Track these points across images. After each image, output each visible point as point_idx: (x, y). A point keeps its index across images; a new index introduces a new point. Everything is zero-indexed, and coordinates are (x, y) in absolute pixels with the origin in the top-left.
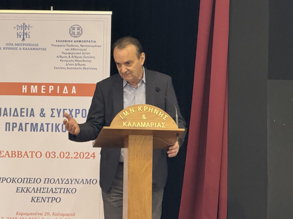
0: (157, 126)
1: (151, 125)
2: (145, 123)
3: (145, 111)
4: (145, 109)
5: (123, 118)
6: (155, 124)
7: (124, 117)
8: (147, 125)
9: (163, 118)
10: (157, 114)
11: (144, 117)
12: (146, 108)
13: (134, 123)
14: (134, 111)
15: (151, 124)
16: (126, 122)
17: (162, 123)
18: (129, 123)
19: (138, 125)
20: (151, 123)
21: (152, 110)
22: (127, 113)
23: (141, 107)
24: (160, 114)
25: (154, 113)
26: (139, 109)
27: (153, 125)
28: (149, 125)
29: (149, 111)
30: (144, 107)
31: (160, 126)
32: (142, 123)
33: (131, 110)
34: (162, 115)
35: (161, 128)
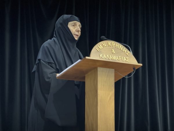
0: (124, 60)
1: (120, 59)
2: (115, 57)
4: (113, 45)
7: (100, 50)
8: (117, 59)
9: (127, 54)
10: (122, 50)
11: (113, 51)
12: (114, 44)
13: (107, 56)
14: (106, 46)
16: (102, 55)
17: (127, 58)
18: (104, 55)
19: (110, 58)
20: (119, 57)
21: (118, 46)
22: (101, 47)
23: (110, 43)
24: (124, 50)
25: (120, 48)
26: (109, 44)
27: (121, 58)
28: (118, 59)
29: (116, 47)
30: (113, 43)
31: (125, 60)
32: (113, 56)
33: (103, 44)
34: (126, 51)
35: (126, 62)
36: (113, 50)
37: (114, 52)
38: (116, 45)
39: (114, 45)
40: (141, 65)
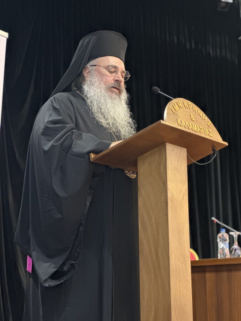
0: (206, 133)
2: (195, 126)
3: (190, 109)
4: (190, 106)
6: (203, 128)
7: (176, 112)
9: (208, 124)
10: (201, 116)
13: (187, 123)
14: (182, 107)
15: (201, 129)
16: (180, 120)
17: (209, 130)
18: (183, 121)
19: (190, 127)
20: (201, 127)
21: (196, 109)
22: (177, 107)
23: (186, 102)
24: (204, 118)
25: (199, 114)
26: (185, 105)
27: (203, 130)
28: (199, 130)
29: (194, 111)
30: (189, 104)
31: (208, 133)
32: (193, 124)
33: (179, 103)
34: (206, 119)
35: (210, 137)
36: (191, 114)
37: (193, 118)
38: (194, 109)
40: (226, 144)
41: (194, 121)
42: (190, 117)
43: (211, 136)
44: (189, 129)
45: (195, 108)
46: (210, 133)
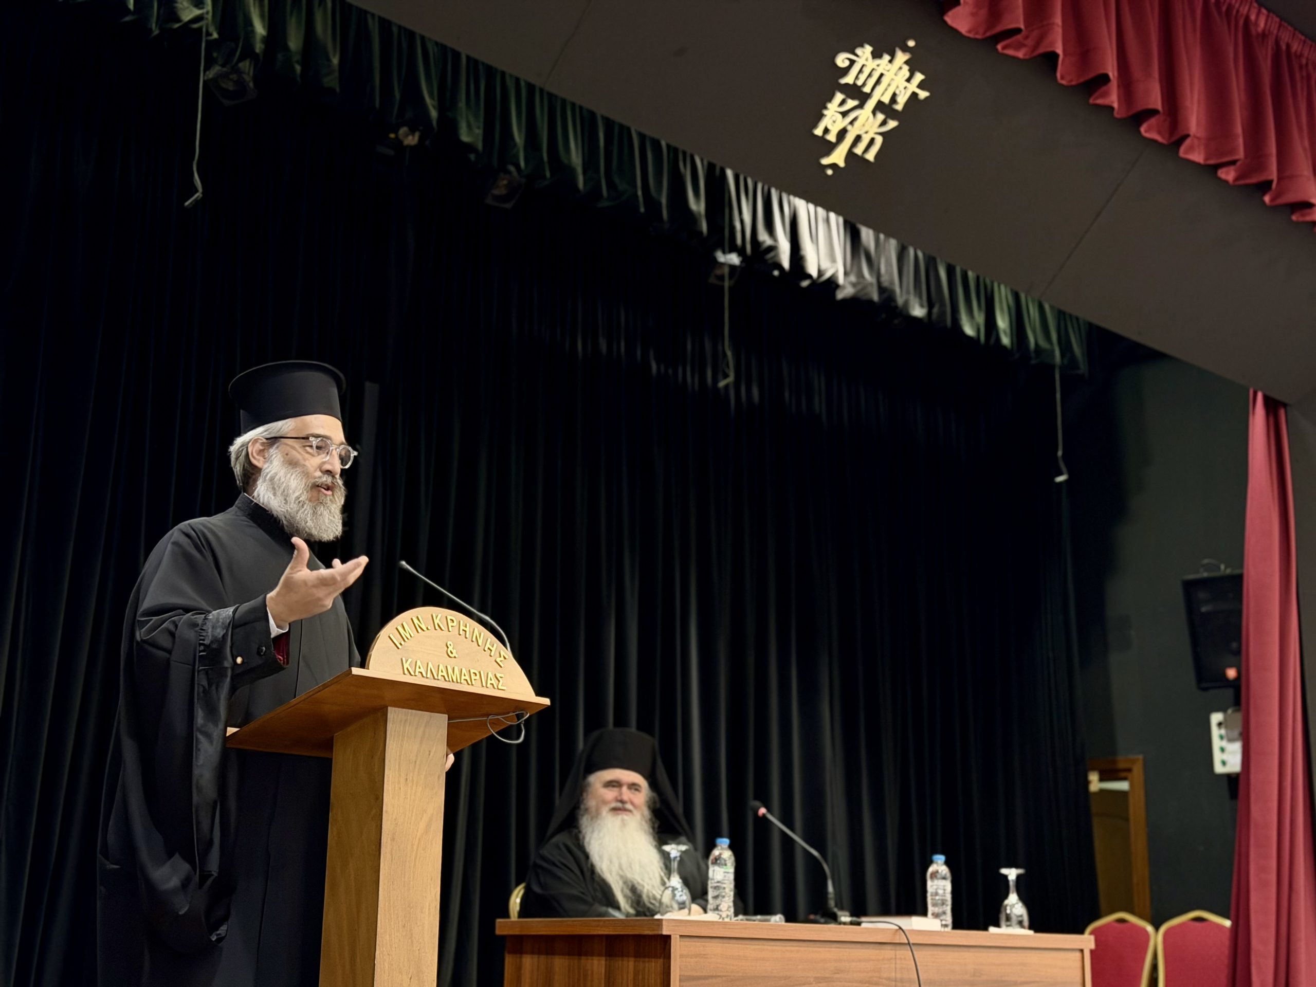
0: (487, 682)
1: (473, 677)
2: (456, 669)
3: (450, 629)
4: (450, 624)
5: (401, 644)
6: (480, 673)
7: (403, 643)
8: (463, 677)
9: (498, 660)
10: (480, 644)
11: (450, 648)
12: (452, 620)
13: (430, 665)
14: (425, 629)
15: (472, 675)
16: (410, 660)
17: (498, 676)
18: (419, 663)
19: (440, 673)
20: (472, 671)
21: (467, 629)
22: (407, 630)
23: (439, 615)
24: (488, 645)
25: (474, 639)
26: (436, 622)
27: (478, 677)
28: (467, 677)
29: (461, 632)
30: (449, 618)
31: (493, 682)
32: (449, 667)
33: (416, 621)
34: (493, 649)
35: (496, 691)
36: (449, 643)
37: (454, 652)
38: (462, 627)
39: (454, 624)
40: (546, 701)
41: (455, 657)
42: (446, 648)
43: (499, 688)
44: (435, 679)
45: (466, 627)
46: (499, 681)
